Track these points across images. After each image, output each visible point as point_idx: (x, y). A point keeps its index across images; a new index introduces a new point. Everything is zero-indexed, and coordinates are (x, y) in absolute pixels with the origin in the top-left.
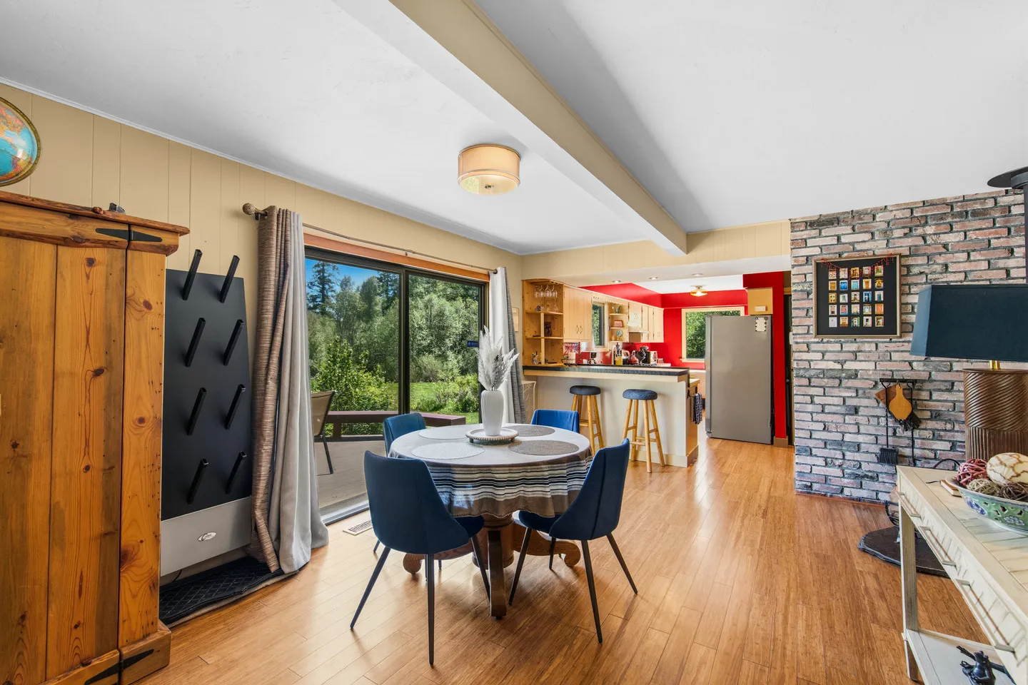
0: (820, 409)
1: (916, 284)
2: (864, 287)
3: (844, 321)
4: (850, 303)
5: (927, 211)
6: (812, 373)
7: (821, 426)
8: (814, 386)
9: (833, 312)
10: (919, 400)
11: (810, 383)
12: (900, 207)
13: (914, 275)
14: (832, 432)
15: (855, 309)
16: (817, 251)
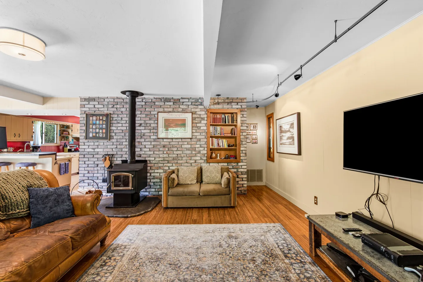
0: (87, 166)
1: (114, 123)
2: (100, 123)
3: (94, 134)
4: (96, 129)
5: (118, 100)
6: (85, 153)
7: (87, 172)
8: (86, 158)
9: (91, 132)
10: (114, 161)
11: (84, 157)
12: (111, 98)
13: (114, 120)
14: (90, 173)
15: (97, 130)
16: (88, 109)
